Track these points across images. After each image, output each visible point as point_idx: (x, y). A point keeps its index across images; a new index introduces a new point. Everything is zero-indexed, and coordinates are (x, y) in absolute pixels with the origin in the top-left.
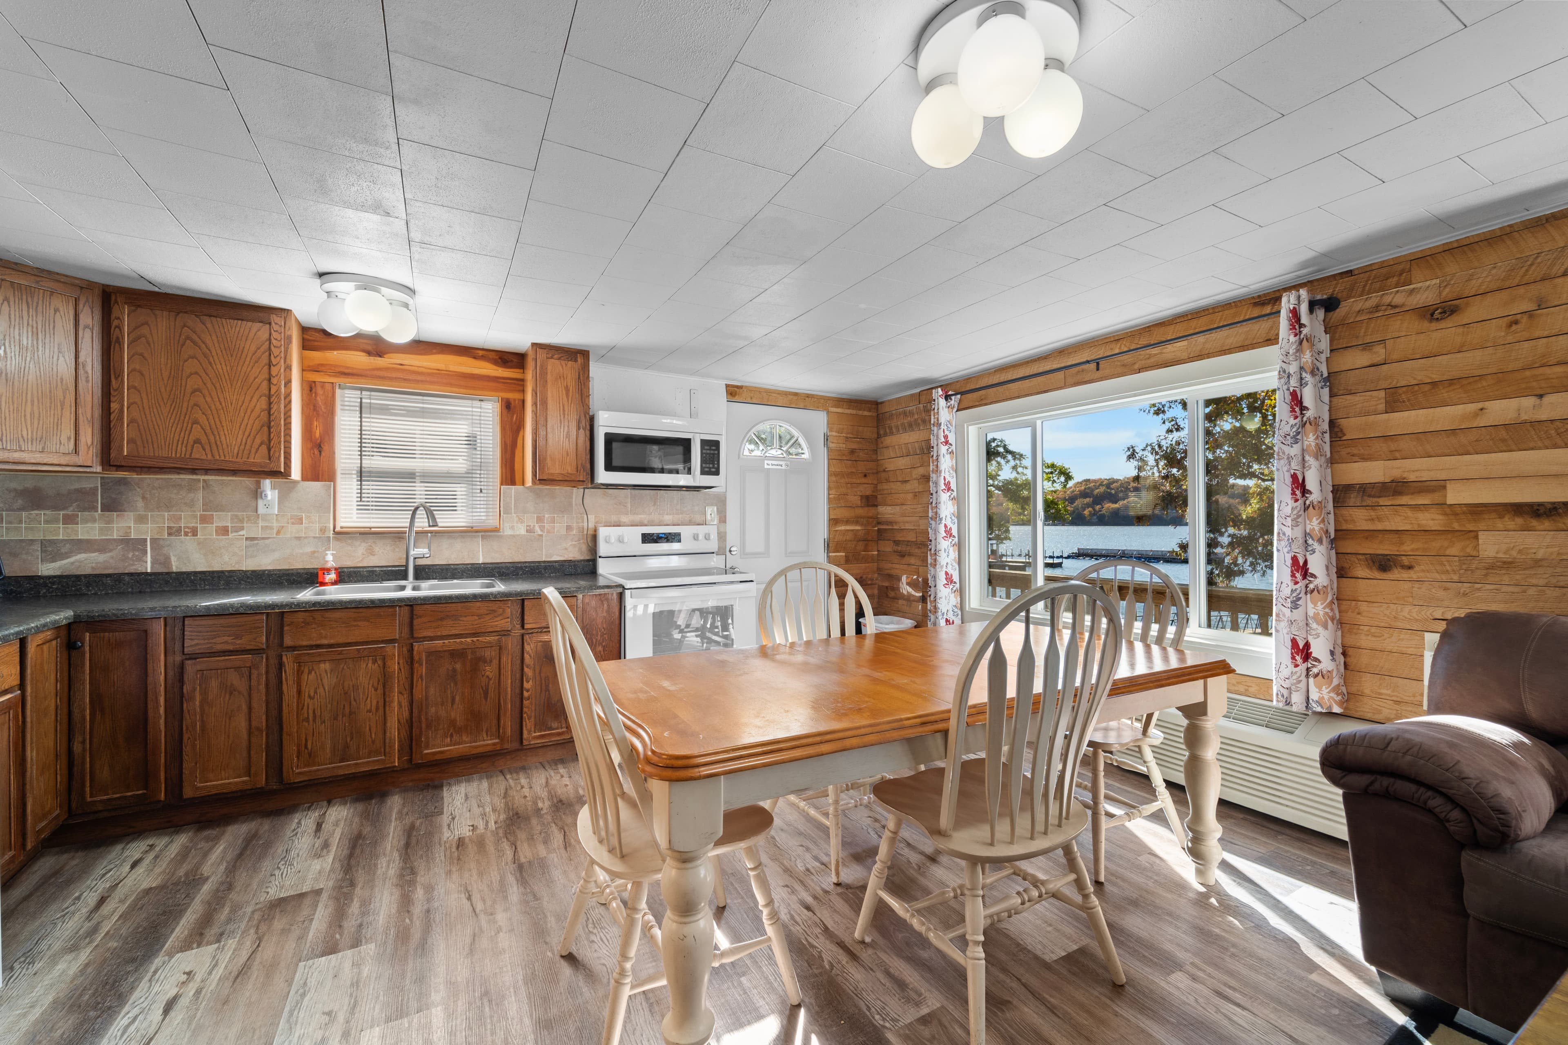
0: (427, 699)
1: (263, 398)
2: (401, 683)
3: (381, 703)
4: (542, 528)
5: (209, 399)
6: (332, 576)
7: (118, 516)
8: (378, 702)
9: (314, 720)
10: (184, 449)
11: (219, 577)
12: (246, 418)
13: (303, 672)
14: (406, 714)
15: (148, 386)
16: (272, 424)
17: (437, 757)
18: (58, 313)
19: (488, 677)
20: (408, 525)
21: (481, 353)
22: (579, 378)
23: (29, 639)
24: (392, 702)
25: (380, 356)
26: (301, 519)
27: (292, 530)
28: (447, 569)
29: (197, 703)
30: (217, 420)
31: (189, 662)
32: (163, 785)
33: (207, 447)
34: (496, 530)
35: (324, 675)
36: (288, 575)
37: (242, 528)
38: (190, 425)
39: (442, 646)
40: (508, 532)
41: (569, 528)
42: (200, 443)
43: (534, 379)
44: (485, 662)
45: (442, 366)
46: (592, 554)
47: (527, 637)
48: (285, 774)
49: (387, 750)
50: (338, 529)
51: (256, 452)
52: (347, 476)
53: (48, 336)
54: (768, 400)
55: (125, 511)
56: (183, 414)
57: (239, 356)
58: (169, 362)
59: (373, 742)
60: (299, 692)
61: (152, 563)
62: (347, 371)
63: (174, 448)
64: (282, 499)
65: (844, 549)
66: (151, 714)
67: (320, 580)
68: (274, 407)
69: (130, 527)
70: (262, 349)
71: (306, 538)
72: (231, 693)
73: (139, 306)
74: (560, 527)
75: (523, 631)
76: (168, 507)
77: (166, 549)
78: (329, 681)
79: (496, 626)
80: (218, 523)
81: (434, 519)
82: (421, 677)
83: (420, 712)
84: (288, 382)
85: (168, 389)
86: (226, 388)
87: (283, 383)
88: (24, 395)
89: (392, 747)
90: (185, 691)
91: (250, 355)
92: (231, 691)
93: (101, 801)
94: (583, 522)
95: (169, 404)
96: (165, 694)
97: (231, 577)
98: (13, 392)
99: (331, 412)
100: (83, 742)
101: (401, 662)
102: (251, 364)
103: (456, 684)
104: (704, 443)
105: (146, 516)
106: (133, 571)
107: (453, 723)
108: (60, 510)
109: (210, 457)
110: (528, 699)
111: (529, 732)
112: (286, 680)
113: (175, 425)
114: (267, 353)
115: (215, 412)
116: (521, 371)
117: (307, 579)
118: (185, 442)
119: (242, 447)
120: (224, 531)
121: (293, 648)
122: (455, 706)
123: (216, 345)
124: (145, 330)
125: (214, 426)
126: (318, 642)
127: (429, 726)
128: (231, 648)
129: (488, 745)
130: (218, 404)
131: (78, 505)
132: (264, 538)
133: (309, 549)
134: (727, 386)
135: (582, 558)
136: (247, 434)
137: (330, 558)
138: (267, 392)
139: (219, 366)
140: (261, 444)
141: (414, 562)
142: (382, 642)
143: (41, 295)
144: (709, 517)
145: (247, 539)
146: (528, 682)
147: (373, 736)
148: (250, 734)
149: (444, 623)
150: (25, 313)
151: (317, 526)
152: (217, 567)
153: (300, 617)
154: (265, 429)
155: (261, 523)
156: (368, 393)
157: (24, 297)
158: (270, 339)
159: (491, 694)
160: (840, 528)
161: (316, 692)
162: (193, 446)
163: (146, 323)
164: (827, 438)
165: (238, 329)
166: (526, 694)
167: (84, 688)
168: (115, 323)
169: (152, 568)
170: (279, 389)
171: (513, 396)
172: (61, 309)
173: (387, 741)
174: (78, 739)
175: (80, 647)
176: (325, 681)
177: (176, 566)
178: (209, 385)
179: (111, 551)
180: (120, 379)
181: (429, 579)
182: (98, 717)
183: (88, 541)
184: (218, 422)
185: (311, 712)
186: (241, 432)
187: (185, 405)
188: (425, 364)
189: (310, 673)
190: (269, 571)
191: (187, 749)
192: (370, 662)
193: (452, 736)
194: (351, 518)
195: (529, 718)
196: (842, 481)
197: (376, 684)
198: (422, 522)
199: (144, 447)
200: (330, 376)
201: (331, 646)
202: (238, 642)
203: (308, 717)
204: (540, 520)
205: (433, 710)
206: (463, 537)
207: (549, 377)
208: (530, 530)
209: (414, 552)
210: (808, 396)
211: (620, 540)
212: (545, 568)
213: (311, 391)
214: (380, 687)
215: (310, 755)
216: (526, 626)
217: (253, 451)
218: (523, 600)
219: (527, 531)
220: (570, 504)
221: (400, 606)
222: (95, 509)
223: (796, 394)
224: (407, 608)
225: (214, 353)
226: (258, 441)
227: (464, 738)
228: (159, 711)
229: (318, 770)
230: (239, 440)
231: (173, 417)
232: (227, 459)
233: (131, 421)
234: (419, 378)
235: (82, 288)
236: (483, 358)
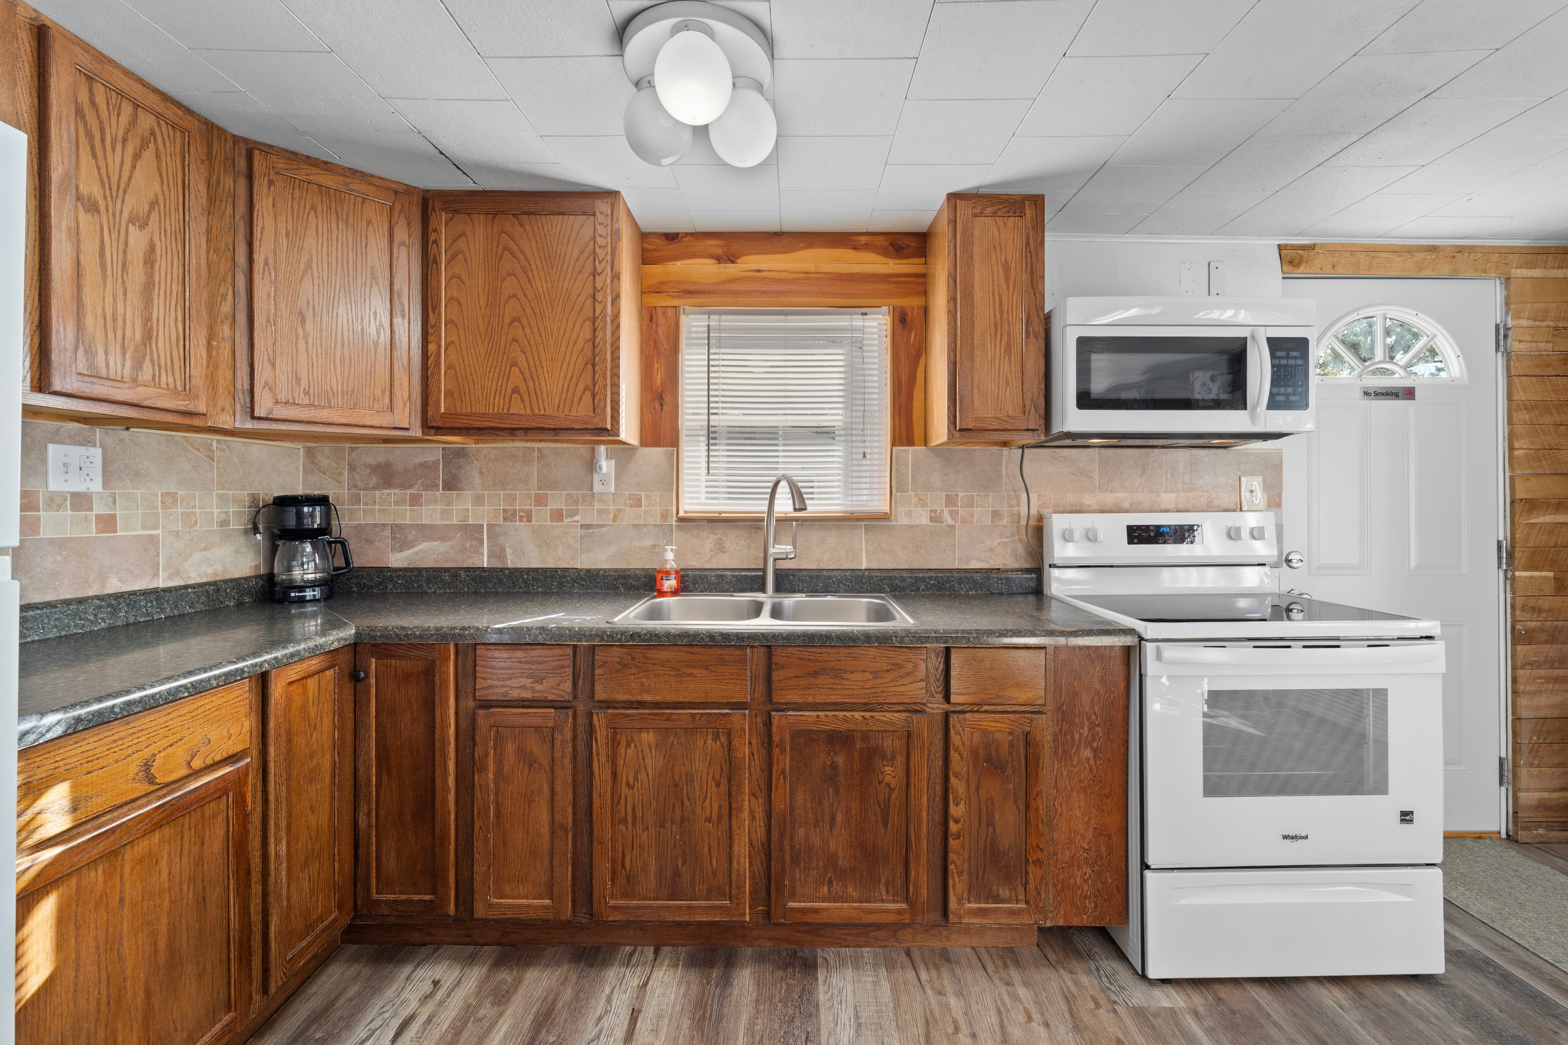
0: (792, 810)
1: (587, 323)
2: (754, 777)
3: (725, 810)
4: (954, 514)
5: (528, 331)
6: (670, 583)
7: (457, 495)
8: (720, 807)
9: (634, 824)
10: (502, 401)
11: (552, 577)
12: (568, 354)
13: (619, 743)
14: (761, 832)
15: (466, 318)
16: (597, 359)
17: (809, 918)
18: (370, 226)
19: (888, 785)
20: (766, 509)
21: (863, 239)
22: (1028, 244)
23: (273, 675)
24: (740, 810)
25: (733, 262)
26: (640, 500)
27: (630, 515)
28: (817, 577)
29: (491, 775)
30: (536, 359)
31: (481, 712)
32: (453, 893)
33: (526, 398)
34: (885, 517)
35: (647, 751)
36: (624, 577)
37: (576, 512)
38: (508, 369)
39: (816, 722)
40: (903, 521)
41: (996, 514)
42: (519, 393)
43: (951, 256)
44: (884, 757)
45: (810, 266)
46: (1034, 560)
47: (954, 719)
48: (595, 905)
49: (733, 892)
50: (681, 514)
51: (580, 400)
52: (694, 438)
53: (359, 255)
54: (1370, 267)
55: (463, 490)
56: (501, 353)
57: (560, 266)
58: (487, 283)
59: (714, 874)
60: (614, 775)
61: (489, 556)
62: (692, 288)
63: (492, 400)
64: (620, 471)
65: (1552, 564)
66: (439, 785)
67: (658, 587)
68: (600, 334)
69: (468, 510)
70: (586, 254)
71: (645, 526)
72: (531, 766)
73: (456, 212)
74: (981, 514)
75: (946, 707)
76: (503, 485)
77: (502, 538)
78: (654, 762)
79: (902, 693)
80: (552, 506)
81: (802, 500)
82: (783, 772)
83: (782, 834)
84: (616, 298)
85: (486, 320)
86: (546, 314)
87: (609, 298)
88: (334, 333)
89: (741, 887)
90: (476, 755)
91: (573, 263)
92: (531, 762)
93: (387, 902)
94: (1018, 505)
95: (486, 341)
96: (457, 756)
97: (564, 577)
98: (321, 330)
99: (675, 349)
100: (369, 814)
101: (754, 741)
102: (574, 276)
103: (837, 790)
104: (1275, 344)
105: (483, 495)
106: (470, 565)
107: (832, 860)
108: (407, 489)
109: (529, 411)
110: (958, 836)
111: (960, 901)
112: (598, 755)
113: (493, 369)
114: (592, 258)
115: (534, 348)
116: (922, 260)
117: (646, 584)
118: (503, 392)
119: (564, 395)
120: (558, 515)
121: (607, 704)
122: (836, 831)
123: (536, 254)
124: (461, 244)
125: (533, 369)
126: (639, 698)
127: (795, 860)
128: (528, 695)
129: (889, 911)
130: (538, 337)
131: (423, 483)
132: (600, 526)
133: (648, 542)
134: (1280, 247)
135: (1017, 566)
136: (568, 378)
137: (670, 555)
138: (592, 315)
139: (539, 284)
140: (585, 389)
141: (774, 565)
142: (728, 705)
143: (352, 202)
144: (1245, 494)
145: (582, 526)
146: (957, 804)
147: (714, 863)
148: (553, 833)
149: (819, 681)
150: (334, 226)
151: (658, 510)
152: (551, 563)
153: (616, 654)
154: (590, 367)
155: (597, 506)
156: (717, 317)
157: (333, 204)
158: (594, 238)
159: (895, 818)
160: (1540, 520)
161: (636, 779)
162: (511, 397)
163: (463, 234)
164: (1502, 334)
165: (559, 228)
166: (953, 827)
167: (369, 737)
168: (433, 237)
169: (488, 561)
170: (604, 310)
171: (911, 302)
172: (374, 221)
173: (734, 876)
174: (363, 808)
175: (363, 679)
176: (648, 761)
177: (512, 561)
178: (529, 311)
179: (450, 539)
180: (437, 311)
181: (794, 591)
182: (385, 779)
183: (431, 527)
184: (537, 362)
185: (629, 809)
186: (562, 374)
187: (504, 339)
188: (789, 266)
189: (628, 746)
190: (605, 570)
191: (478, 845)
192: (710, 737)
193: (830, 883)
194: (698, 498)
195: (960, 874)
196: (1547, 419)
197: (717, 776)
198: (784, 505)
199: (462, 401)
200: (673, 297)
201: (657, 705)
202: (538, 687)
203: (626, 818)
204: (950, 501)
205: (801, 832)
206: (838, 527)
207: (977, 249)
208: (935, 518)
209: (776, 550)
210: (1460, 249)
211: (1091, 537)
212: (960, 581)
213: (651, 320)
214: (724, 782)
215: (628, 879)
216: (954, 699)
217: (576, 399)
218: (948, 650)
219: (931, 519)
220: (1000, 476)
221: (753, 647)
222: (435, 486)
223: (1433, 249)
224: (762, 650)
225: (533, 267)
226: (581, 386)
227: (850, 890)
228: (447, 780)
229: (638, 908)
230: (560, 386)
231: (491, 359)
232: (547, 413)
233: (449, 367)
234: (781, 287)
235: (396, 192)
236: (867, 247)
